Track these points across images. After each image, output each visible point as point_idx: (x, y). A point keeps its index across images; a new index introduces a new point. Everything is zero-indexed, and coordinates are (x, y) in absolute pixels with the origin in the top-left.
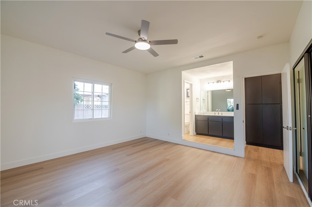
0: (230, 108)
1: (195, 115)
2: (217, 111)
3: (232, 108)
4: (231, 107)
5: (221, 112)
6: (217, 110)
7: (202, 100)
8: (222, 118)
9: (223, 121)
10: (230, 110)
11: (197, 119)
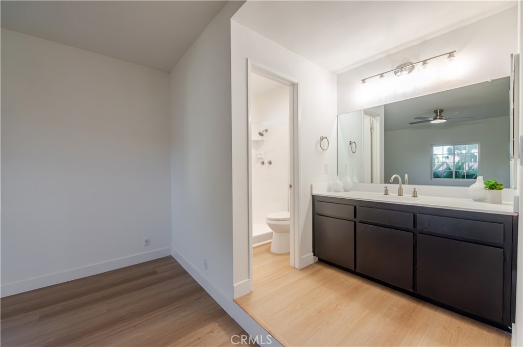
0: (441, 169)
1: (313, 197)
2: (396, 181)
3: (446, 169)
4: (445, 167)
5: (412, 187)
6: (396, 179)
7: (344, 146)
8: (415, 212)
9: (419, 227)
10: (440, 175)
11: (317, 211)
